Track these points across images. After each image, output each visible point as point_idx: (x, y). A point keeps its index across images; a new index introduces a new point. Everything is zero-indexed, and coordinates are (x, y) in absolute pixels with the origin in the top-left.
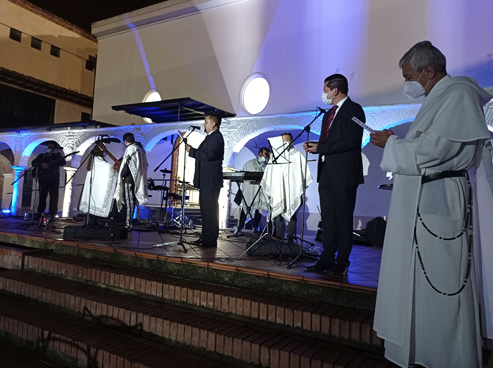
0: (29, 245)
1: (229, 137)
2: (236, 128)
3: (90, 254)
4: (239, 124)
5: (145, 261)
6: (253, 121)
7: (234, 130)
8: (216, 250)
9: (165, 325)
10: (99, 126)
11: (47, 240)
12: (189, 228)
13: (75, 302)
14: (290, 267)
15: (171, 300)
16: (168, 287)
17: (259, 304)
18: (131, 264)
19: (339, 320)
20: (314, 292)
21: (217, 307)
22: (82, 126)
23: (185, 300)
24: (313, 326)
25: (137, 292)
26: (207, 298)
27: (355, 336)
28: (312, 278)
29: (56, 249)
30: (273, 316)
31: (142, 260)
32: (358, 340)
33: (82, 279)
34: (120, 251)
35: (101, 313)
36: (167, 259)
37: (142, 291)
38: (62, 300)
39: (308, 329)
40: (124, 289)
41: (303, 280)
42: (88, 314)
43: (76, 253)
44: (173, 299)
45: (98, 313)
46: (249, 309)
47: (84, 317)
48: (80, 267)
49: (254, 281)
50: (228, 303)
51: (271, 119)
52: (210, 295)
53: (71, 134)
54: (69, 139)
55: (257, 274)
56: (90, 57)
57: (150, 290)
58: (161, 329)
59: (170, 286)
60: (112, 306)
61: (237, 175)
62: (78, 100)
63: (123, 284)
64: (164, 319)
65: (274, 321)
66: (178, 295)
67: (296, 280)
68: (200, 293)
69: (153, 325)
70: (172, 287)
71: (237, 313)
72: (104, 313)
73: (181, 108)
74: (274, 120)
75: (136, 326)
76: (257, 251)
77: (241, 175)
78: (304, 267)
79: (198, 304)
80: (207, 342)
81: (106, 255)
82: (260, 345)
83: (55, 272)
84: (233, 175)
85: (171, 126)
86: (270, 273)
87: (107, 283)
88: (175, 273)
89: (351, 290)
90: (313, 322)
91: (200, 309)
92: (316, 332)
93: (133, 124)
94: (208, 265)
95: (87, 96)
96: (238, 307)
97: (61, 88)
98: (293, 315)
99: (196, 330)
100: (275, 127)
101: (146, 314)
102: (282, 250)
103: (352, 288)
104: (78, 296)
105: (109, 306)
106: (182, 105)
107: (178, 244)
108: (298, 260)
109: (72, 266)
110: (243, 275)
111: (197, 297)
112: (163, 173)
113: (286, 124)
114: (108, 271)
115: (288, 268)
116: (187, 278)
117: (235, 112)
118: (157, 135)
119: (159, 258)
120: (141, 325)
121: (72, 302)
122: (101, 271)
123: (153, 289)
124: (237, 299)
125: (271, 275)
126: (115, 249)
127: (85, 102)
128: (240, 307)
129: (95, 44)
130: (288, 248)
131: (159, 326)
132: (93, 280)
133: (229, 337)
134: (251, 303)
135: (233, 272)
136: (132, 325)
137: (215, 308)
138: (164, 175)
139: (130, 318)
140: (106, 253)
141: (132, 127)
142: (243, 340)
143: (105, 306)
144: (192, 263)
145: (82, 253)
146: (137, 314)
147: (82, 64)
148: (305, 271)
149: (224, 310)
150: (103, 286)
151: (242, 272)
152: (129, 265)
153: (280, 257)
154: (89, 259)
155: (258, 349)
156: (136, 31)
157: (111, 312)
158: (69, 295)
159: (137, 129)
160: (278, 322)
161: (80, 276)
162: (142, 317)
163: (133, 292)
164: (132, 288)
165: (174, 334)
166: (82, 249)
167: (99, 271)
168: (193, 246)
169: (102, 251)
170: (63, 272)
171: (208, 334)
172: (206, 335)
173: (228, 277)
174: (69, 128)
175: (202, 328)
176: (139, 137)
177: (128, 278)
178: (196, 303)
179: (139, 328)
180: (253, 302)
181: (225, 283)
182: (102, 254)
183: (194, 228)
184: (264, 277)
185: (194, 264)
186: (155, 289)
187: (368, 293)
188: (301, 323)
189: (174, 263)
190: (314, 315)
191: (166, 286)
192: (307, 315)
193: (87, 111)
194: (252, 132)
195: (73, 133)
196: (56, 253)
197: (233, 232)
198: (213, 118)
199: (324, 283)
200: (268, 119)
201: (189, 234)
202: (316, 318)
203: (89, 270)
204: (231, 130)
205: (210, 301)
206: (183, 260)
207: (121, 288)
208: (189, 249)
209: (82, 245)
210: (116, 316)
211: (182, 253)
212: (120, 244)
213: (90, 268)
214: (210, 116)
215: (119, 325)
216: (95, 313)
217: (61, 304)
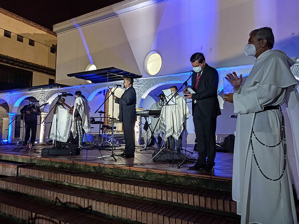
0: (20, 161)
1: (138, 90)
2: (143, 84)
3: (58, 165)
4: (144, 82)
5: (92, 168)
6: (152, 79)
7: (142, 85)
8: (134, 159)
9: (105, 206)
10: (60, 87)
11: (32, 157)
12: (117, 146)
13: (50, 194)
14: (179, 168)
15: (109, 191)
16: (106, 183)
17: (162, 191)
18: (83, 170)
19: (210, 198)
20: (194, 182)
21: (137, 194)
22: (49, 87)
23: (117, 190)
24: (195, 203)
25: (87, 187)
26: (130, 188)
27: (221, 208)
28: (193, 173)
29: (37, 163)
30: (170, 198)
31: (89, 167)
32: (223, 210)
33: (54, 180)
34: (76, 162)
35: (67, 200)
36: (105, 166)
37: (91, 186)
38: (43, 194)
39: (192, 205)
40: (80, 185)
41: (187, 175)
42: (59, 202)
43: (49, 164)
44: (110, 190)
45: (65, 201)
46: (156, 194)
47: (56, 203)
48: (52, 173)
49: (158, 177)
50: (143, 191)
51: (163, 77)
52: (132, 186)
53: (43, 92)
54: (42, 95)
55: (160, 173)
56: (53, 45)
57: (95, 185)
58: (103, 209)
59: (107, 182)
60: (73, 196)
61: (145, 112)
62: (46, 71)
63: (79, 182)
64: (104, 202)
65: (171, 201)
66: (112, 187)
67: (183, 175)
68: (126, 185)
69: (98, 207)
70: (109, 183)
71: (149, 197)
72: (68, 200)
73: (109, 74)
74: (165, 78)
75: (88, 207)
76: (159, 158)
77: (147, 112)
78: (188, 167)
79: (125, 193)
80: (131, 215)
81: (68, 165)
82: (164, 216)
83: (38, 177)
84: (142, 113)
85: (103, 85)
86: (167, 172)
87: (69, 182)
88: (110, 174)
89: (217, 180)
90: (195, 201)
91: (127, 195)
92: (197, 206)
93: (80, 85)
94: (130, 168)
95: (52, 69)
96: (149, 193)
97: (36, 65)
98: (183, 197)
99: (124, 208)
100: (166, 82)
101: (94, 200)
102: (174, 157)
103: (217, 178)
104: (52, 191)
105: (71, 196)
106: (109, 72)
107: (111, 156)
108: (184, 163)
109: (47, 173)
110: (151, 174)
111: (124, 188)
112: (100, 114)
113: (173, 81)
114: (69, 175)
115: (178, 168)
116: (117, 177)
117: (142, 74)
118: (95, 90)
119: (100, 165)
120: (91, 207)
121: (49, 195)
122: (65, 175)
123: (97, 184)
124: (148, 188)
125: (168, 173)
126: (73, 161)
127: (51, 72)
128: (150, 193)
129: (55, 37)
130: (178, 156)
131: (102, 207)
132: (61, 180)
133: (144, 212)
134: (157, 190)
135: (145, 172)
136: (85, 207)
137: (135, 195)
138: (101, 115)
139: (83, 203)
140: (67, 164)
141: (80, 86)
142: (153, 213)
143: (68, 196)
144: (120, 168)
145: (53, 164)
146: (88, 201)
147: (48, 49)
148: (188, 169)
149: (141, 196)
150: (67, 184)
151: (150, 172)
152: (82, 170)
153: (173, 162)
154: (58, 168)
155: (162, 218)
156: (80, 29)
157: (73, 200)
158: (46, 190)
159: (83, 87)
160: (173, 201)
161: (53, 178)
162: (91, 202)
163: (85, 187)
164: (84, 184)
165: (111, 211)
166: (53, 162)
167: (64, 175)
168: (120, 157)
169: (66, 163)
170: (42, 177)
171: (132, 210)
172: (131, 211)
173: (142, 175)
174: (42, 88)
175: (128, 207)
176: (84, 92)
177: (81, 178)
178: (124, 192)
179: (90, 209)
180: (158, 190)
181: (140, 179)
182: (65, 165)
183: (120, 146)
184: (164, 174)
185: (121, 168)
186: (98, 185)
187: (227, 181)
188: (187, 201)
189: (109, 168)
190: (195, 196)
191: (105, 182)
192: (191, 196)
193: (52, 78)
194: (152, 87)
195: (45, 91)
196: (37, 165)
197: (143, 147)
198: (129, 79)
199: (200, 177)
200: (162, 78)
201: (117, 150)
202: (196, 198)
203: (58, 174)
204: (140, 86)
205: (132, 190)
206: (115, 166)
207: (78, 185)
208: (118, 159)
209: (53, 159)
210: (75, 202)
211: (114, 162)
212: (76, 158)
213: (58, 173)
214: (127, 78)
215: (77, 207)
216: (63, 200)
217: (42, 197)
